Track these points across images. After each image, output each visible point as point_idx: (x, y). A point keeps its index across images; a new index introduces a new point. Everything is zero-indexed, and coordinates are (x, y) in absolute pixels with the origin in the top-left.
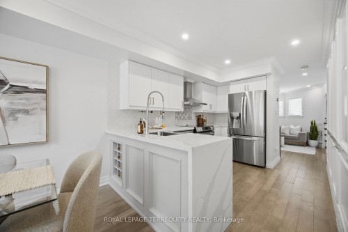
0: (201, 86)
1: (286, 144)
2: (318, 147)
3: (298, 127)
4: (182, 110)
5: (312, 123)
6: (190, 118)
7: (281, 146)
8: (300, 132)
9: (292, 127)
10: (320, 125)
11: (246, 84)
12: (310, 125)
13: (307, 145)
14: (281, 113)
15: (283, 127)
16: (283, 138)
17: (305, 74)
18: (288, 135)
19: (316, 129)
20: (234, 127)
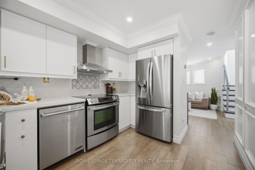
0: (107, 51)
1: (192, 108)
2: (218, 111)
3: (202, 93)
4: (76, 78)
5: (212, 90)
6: (95, 87)
7: (188, 110)
8: (203, 97)
9: (197, 93)
10: (219, 91)
11: (153, 49)
12: (211, 92)
13: (209, 108)
14: (188, 82)
15: (190, 93)
16: (190, 104)
17: (209, 44)
18: (194, 100)
19: (216, 95)
20: (141, 97)
